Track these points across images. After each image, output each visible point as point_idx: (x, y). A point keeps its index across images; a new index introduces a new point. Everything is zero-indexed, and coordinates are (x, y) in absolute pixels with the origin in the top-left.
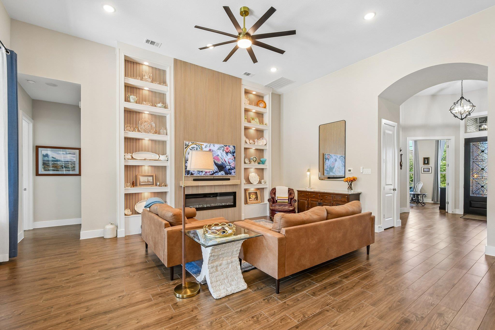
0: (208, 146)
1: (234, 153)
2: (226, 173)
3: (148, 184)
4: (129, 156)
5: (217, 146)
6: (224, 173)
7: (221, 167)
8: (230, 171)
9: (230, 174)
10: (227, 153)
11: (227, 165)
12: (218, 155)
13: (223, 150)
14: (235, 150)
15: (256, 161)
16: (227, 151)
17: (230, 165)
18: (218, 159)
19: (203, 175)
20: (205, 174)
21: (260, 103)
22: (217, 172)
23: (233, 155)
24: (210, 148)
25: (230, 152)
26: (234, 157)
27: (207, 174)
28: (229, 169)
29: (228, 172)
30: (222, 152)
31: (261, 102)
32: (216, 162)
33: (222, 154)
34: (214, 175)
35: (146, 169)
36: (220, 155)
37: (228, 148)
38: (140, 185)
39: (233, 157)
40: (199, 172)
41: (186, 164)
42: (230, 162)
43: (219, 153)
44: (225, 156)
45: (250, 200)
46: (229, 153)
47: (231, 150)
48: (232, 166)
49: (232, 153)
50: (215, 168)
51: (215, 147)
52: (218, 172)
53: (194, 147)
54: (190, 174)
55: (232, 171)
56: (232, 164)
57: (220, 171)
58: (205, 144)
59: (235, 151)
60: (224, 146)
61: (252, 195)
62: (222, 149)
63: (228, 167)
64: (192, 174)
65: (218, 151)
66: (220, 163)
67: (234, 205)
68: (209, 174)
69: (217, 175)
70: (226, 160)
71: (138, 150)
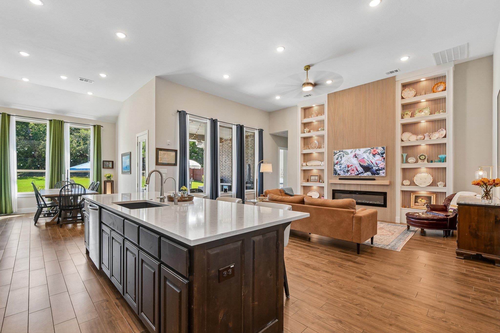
0: (354, 151)
1: (383, 154)
2: (373, 174)
3: (315, 181)
4: (304, 164)
5: (363, 150)
6: (370, 173)
7: (367, 169)
8: (378, 172)
9: (378, 174)
10: (374, 155)
11: (374, 166)
12: (364, 158)
13: (370, 153)
14: (385, 150)
15: (425, 159)
16: (374, 153)
17: (378, 166)
18: (364, 162)
19: (348, 175)
20: (351, 175)
21: (438, 86)
22: (362, 173)
23: (382, 156)
24: (355, 153)
25: (378, 153)
26: (384, 158)
27: (352, 175)
28: (377, 170)
29: (376, 173)
30: (368, 155)
31: (439, 84)
32: (362, 164)
33: (368, 157)
34: (359, 175)
35: (315, 172)
36: (366, 158)
37: (376, 150)
38: (310, 181)
39: (381, 158)
40: (344, 173)
41: (335, 167)
42: (377, 163)
43: (365, 156)
44: (371, 158)
45: (417, 204)
46: (376, 155)
47: (380, 152)
48: (380, 167)
49: (380, 155)
50: (360, 169)
51: (361, 152)
52: (364, 173)
53: (341, 154)
54: (337, 175)
55: (381, 171)
56: (380, 164)
57: (365, 172)
58: (350, 150)
59: (384, 152)
60: (371, 149)
61: (420, 199)
62: (368, 152)
63: (374, 168)
64: (339, 174)
65: (364, 154)
66: (366, 164)
67: (385, 205)
68: (354, 174)
69: (362, 176)
70: (373, 161)
71: (310, 160)
